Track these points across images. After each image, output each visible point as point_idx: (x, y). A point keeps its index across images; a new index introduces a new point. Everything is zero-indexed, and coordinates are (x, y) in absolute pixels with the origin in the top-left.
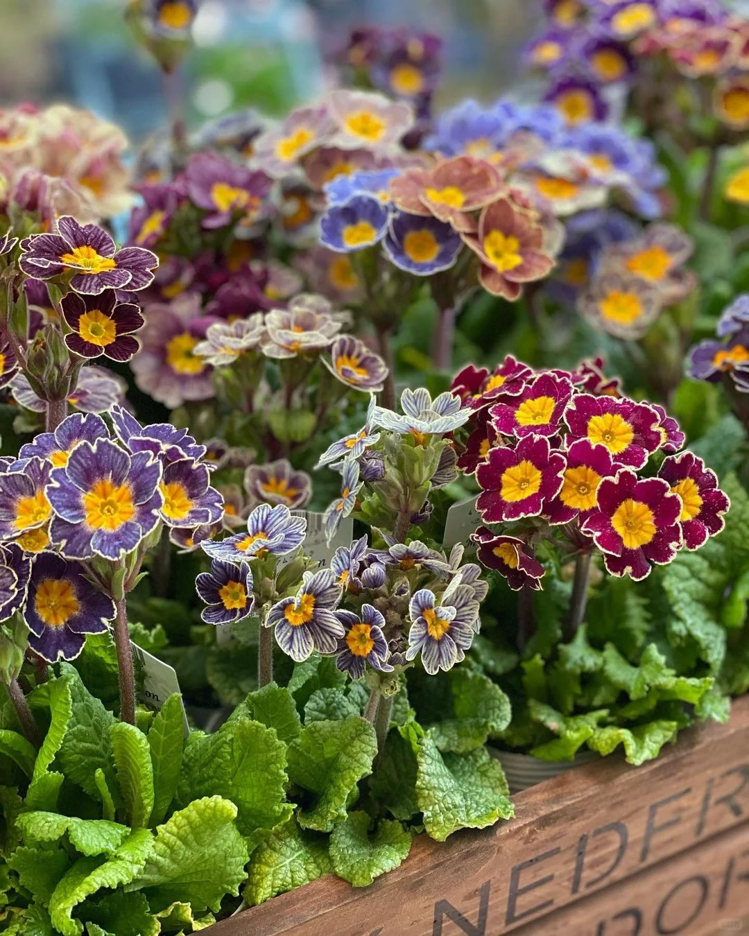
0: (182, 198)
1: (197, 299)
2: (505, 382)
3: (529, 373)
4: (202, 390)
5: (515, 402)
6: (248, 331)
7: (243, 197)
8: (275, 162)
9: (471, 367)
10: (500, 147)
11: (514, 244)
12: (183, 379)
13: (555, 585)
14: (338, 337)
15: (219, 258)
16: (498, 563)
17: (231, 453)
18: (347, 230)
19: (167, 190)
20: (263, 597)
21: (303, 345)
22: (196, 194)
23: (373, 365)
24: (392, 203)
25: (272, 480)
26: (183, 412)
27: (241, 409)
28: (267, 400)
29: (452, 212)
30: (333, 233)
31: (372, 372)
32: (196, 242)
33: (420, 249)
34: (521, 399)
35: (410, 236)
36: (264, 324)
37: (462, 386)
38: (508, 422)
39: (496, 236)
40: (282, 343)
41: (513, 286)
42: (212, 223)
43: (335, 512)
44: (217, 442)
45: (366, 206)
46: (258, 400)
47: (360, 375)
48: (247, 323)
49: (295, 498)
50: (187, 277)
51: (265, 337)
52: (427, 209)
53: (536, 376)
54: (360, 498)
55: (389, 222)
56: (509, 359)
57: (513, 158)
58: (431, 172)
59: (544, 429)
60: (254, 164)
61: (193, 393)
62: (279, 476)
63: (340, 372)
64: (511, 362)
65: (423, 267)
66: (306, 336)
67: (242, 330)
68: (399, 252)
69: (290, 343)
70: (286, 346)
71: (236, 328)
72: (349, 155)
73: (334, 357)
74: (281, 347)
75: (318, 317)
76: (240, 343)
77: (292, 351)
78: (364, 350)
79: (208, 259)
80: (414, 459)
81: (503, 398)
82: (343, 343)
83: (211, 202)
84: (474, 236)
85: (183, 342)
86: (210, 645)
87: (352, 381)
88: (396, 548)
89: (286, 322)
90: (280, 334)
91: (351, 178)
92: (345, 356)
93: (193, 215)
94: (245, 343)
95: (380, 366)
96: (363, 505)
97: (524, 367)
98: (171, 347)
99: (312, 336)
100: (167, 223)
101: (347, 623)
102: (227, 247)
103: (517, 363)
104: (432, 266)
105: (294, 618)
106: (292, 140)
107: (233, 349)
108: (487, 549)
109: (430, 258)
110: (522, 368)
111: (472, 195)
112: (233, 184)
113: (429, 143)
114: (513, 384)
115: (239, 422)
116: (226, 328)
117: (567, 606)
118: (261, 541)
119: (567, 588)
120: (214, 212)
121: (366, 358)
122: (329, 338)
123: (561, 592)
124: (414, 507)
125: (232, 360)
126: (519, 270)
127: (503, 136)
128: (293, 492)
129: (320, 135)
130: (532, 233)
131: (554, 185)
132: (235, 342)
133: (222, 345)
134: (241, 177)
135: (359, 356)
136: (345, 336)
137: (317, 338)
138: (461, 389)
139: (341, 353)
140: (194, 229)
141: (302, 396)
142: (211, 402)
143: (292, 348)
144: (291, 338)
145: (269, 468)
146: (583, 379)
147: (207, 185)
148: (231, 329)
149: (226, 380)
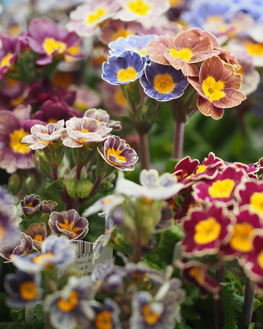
0: (24, 46)
1: (29, 108)
2: (207, 169)
3: (220, 165)
4: (29, 164)
5: (209, 182)
6: (56, 130)
7: (62, 47)
8: (82, 27)
9: (188, 159)
10: (227, 22)
11: (221, 84)
12: (18, 156)
13: (234, 297)
14: (109, 137)
15: (47, 83)
16: (193, 280)
17: (42, 203)
18: (120, 72)
19: (16, 40)
20: (47, 291)
21: (86, 141)
22: (33, 45)
23: (130, 155)
24: (148, 57)
25: (66, 221)
26: (16, 176)
27: (50, 177)
28: (67, 172)
29: (183, 63)
30: (112, 73)
31: (129, 159)
32: (32, 74)
33: (163, 85)
34: (214, 180)
35: (158, 77)
36: (65, 127)
37: (181, 171)
38: (204, 194)
39: (210, 79)
40: (75, 138)
41: (218, 111)
42: (41, 62)
43: (99, 242)
44: (35, 196)
45: (132, 58)
46: (62, 172)
47: (120, 160)
48: (56, 125)
49: (78, 233)
50: (26, 94)
51: (65, 134)
52: (167, 61)
53: (224, 167)
54: (114, 234)
55: (144, 68)
56: (211, 155)
57: (232, 29)
58: (174, 38)
59: (225, 200)
60: (71, 27)
61: (23, 165)
62: (70, 219)
63: (108, 158)
64: (212, 157)
65: (164, 96)
66: (89, 135)
67: (52, 129)
68: (150, 86)
69: (80, 139)
70: (78, 140)
71: (49, 127)
72: (127, 25)
73: (105, 148)
74: (74, 140)
75: (99, 123)
76: (49, 137)
77: (81, 144)
78: (125, 145)
79: (39, 84)
80: (143, 214)
81: (203, 180)
82: (112, 140)
83: (42, 49)
84: (195, 79)
85: (20, 133)
86: (21, 321)
87: (116, 164)
88: (130, 266)
89: (78, 126)
90: (73, 133)
91: (127, 39)
92: (113, 149)
93: (31, 56)
94: (52, 137)
95: (134, 156)
96: (116, 240)
97: (219, 160)
98: (12, 136)
99: (92, 135)
100: (14, 61)
101: (97, 311)
102: (52, 77)
103: (215, 158)
104: (169, 96)
105: (65, 306)
106: (94, 13)
107: (45, 141)
108: (187, 271)
109: (169, 91)
110: (217, 160)
111: (197, 53)
112: (57, 39)
113: (186, 17)
114: (211, 171)
115: (48, 185)
116: (43, 127)
117: (241, 310)
118: (48, 258)
119: (242, 299)
120: (43, 56)
121: (127, 150)
122: (103, 137)
123: (238, 301)
124: (144, 242)
125: (45, 147)
126: (222, 101)
127: (229, 15)
128: (78, 229)
129: (111, 12)
130: (234, 78)
131: (256, 47)
132: (46, 136)
133: (39, 138)
134: (63, 35)
135: (121, 148)
136: (113, 136)
137: (96, 137)
138: (180, 172)
139: (111, 146)
140: (31, 65)
141: (88, 171)
142: (32, 171)
143: (81, 142)
144: (80, 136)
145: (65, 213)
146: (255, 170)
147: (41, 39)
148: (46, 128)
149: (41, 158)
